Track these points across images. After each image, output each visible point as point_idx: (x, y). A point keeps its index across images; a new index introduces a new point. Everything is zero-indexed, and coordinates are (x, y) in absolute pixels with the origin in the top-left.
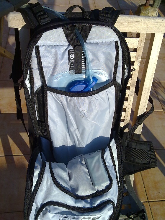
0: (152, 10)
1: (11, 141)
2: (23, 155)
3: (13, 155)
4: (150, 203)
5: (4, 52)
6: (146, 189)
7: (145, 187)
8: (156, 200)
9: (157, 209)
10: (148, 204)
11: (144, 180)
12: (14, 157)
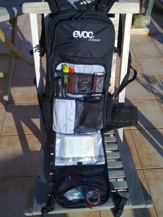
0: (144, 18)
1: (23, 125)
2: (34, 134)
3: (25, 134)
4: (143, 170)
5: (18, 52)
6: (140, 160)
7: (140, 157)
8: (150, 168)
9: (150, 175)
10: (142, 171)
11: (138, 152)
12: (26, 135)
